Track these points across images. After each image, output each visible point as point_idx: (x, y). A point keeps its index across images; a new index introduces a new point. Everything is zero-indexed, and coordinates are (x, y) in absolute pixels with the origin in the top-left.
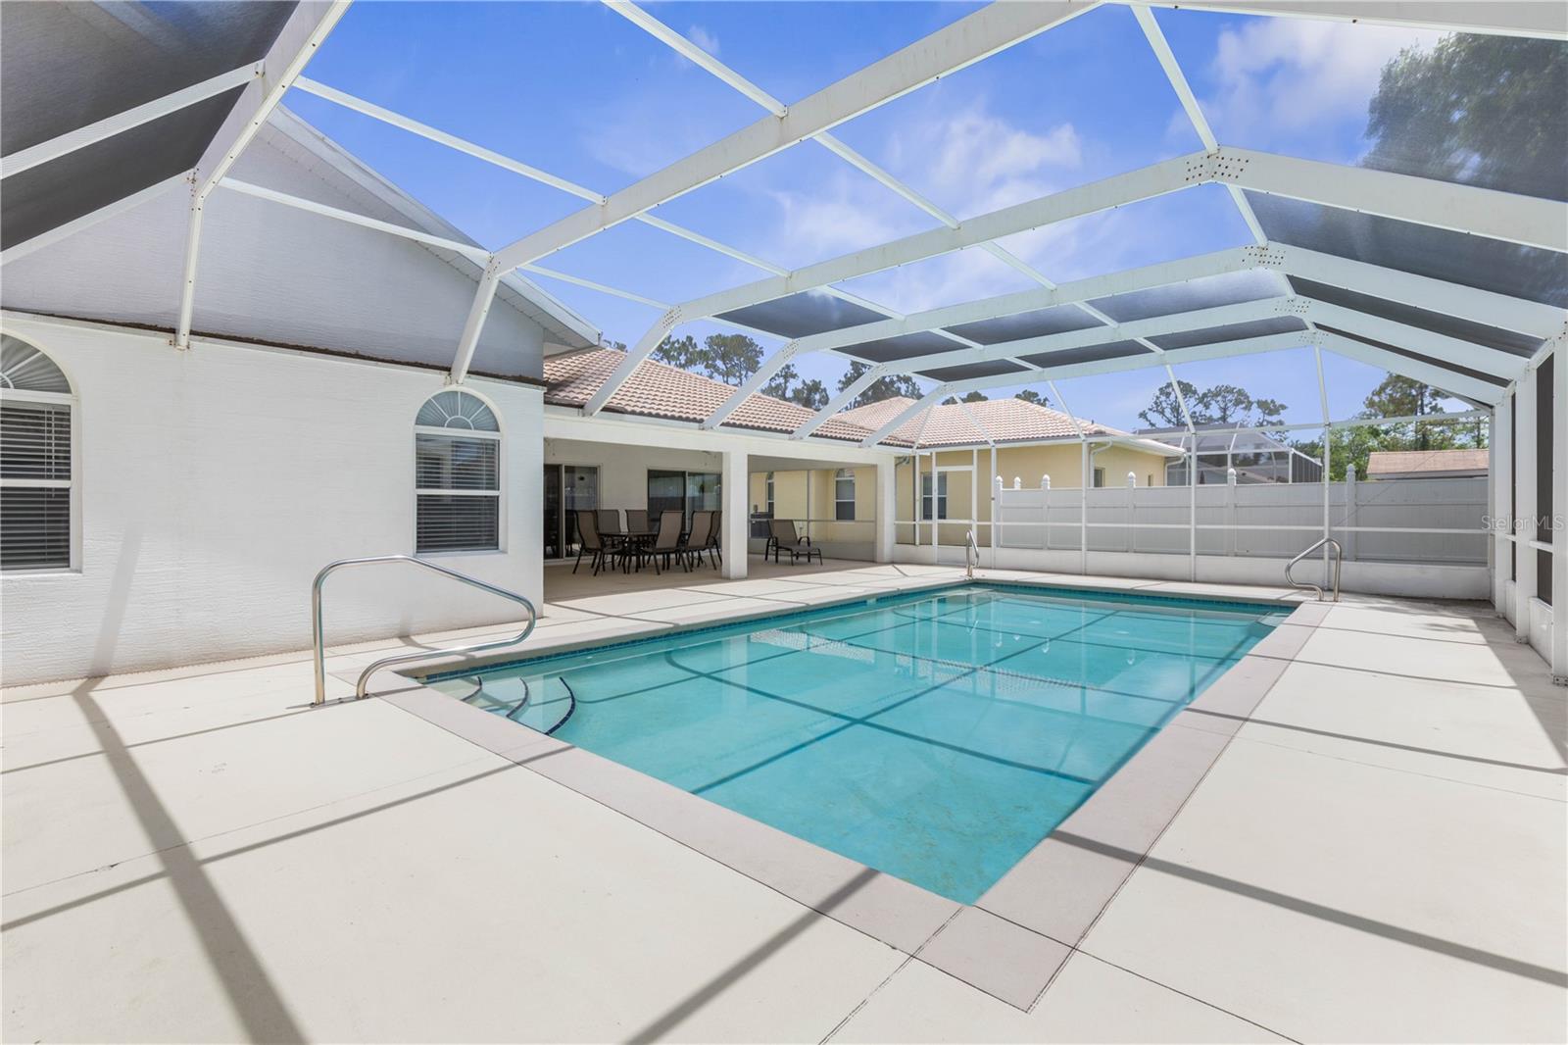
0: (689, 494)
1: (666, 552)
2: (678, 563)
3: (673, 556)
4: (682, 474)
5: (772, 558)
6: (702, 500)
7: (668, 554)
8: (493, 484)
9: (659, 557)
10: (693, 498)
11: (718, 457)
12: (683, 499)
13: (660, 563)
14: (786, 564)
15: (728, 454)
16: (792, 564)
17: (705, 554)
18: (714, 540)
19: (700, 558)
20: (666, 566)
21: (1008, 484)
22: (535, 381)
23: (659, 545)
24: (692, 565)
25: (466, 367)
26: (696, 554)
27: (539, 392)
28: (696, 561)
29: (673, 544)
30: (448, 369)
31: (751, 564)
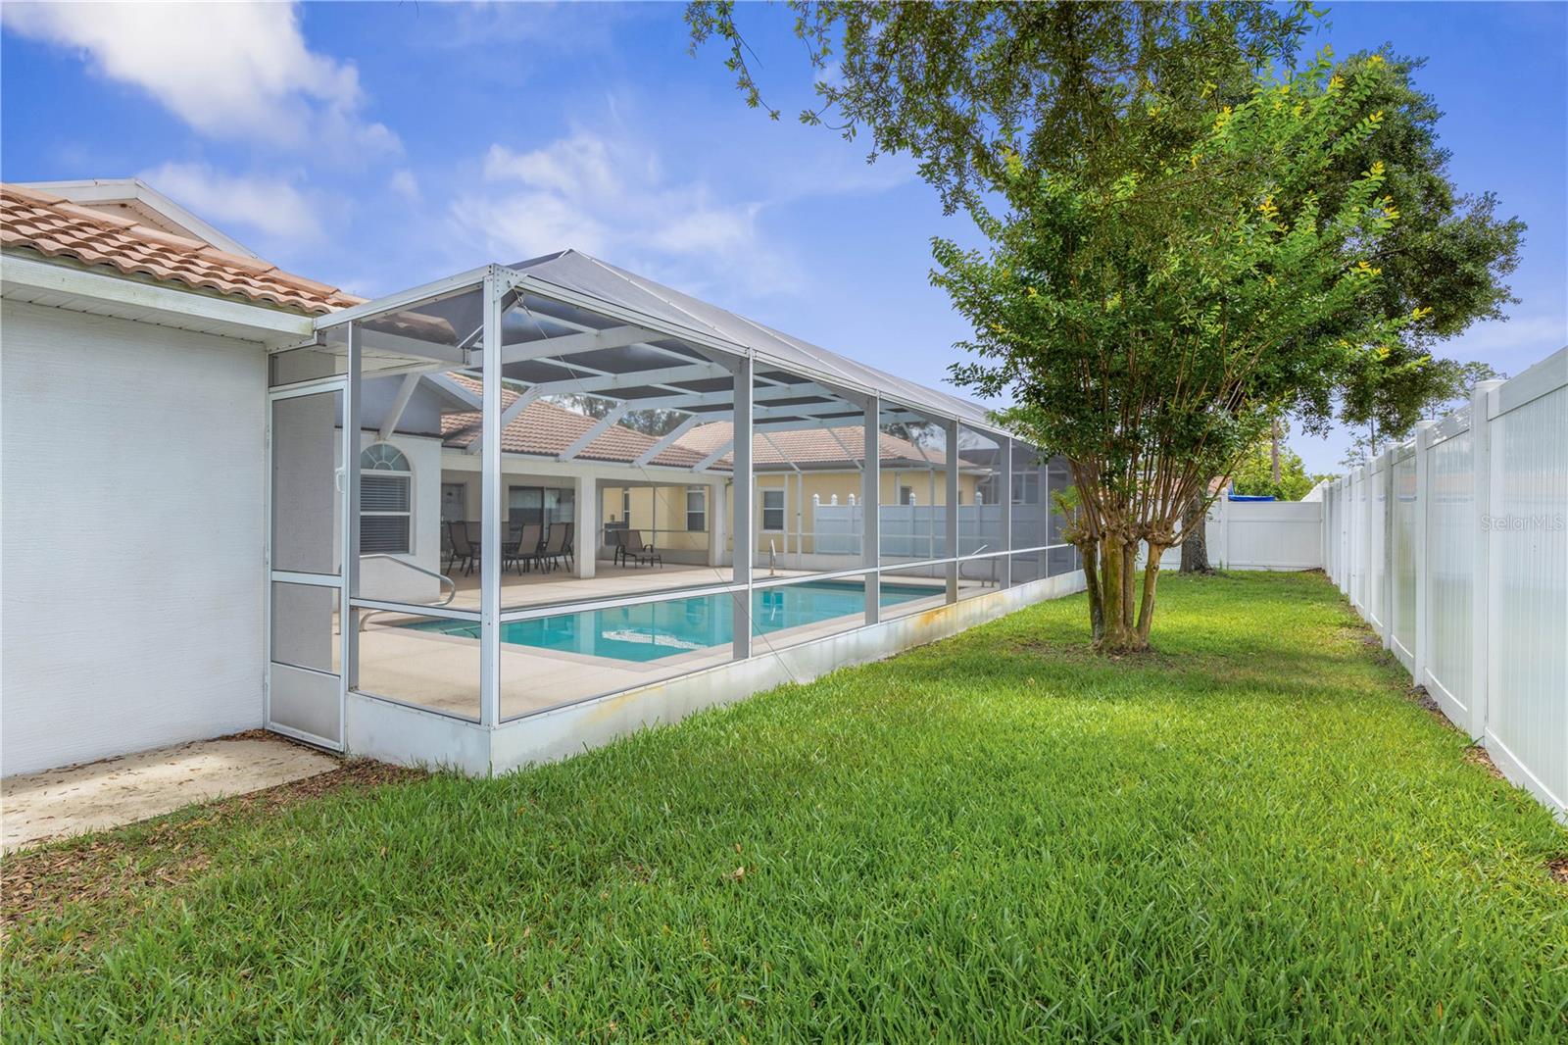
0: (547, 506)
1: (527, 558)
2: (536, 567)
3: (532, 561)
4: (541, 489)
5: (620, 563)
6: (558, 510)
7: (528, 559)
8: (405, 507)
9: (521, 562)
10: (550, 510)
11: (572, 479)
12: (542, 510)
13: (522, 567)
14: (631, 568)
15: (580, 479)
16: (636, 567)
17: (561, 559)
18: (568, 548)
19: (556, 562)
20: (527, 569)
21: (826, 499)
22: (436, 436)
23: (521, 551)
24: (549, 568)
25: (392, 430)
26: (552, 560)
27: (438, 443)
28: (552, 566)
29: (532, 550)
30: (378, 430)
31: (598, 568)
